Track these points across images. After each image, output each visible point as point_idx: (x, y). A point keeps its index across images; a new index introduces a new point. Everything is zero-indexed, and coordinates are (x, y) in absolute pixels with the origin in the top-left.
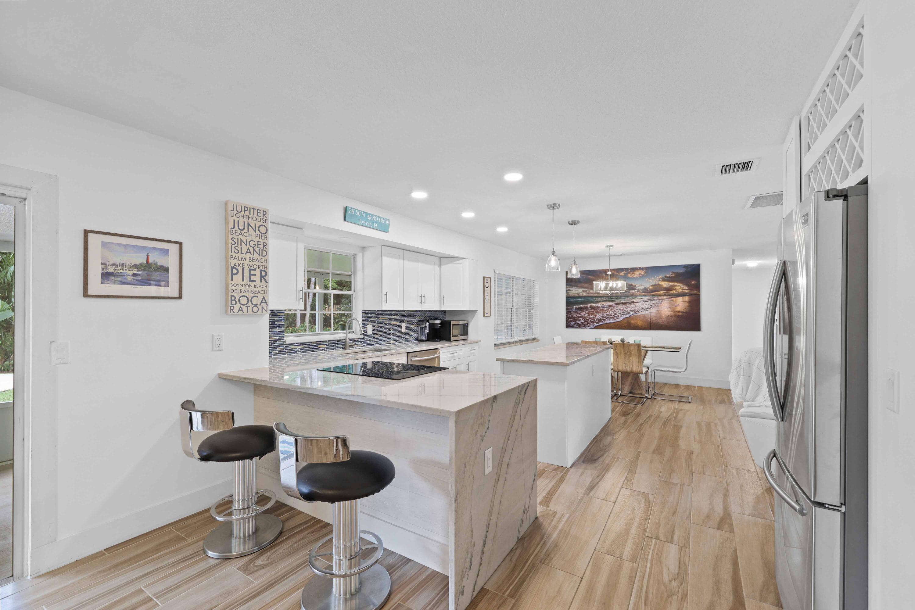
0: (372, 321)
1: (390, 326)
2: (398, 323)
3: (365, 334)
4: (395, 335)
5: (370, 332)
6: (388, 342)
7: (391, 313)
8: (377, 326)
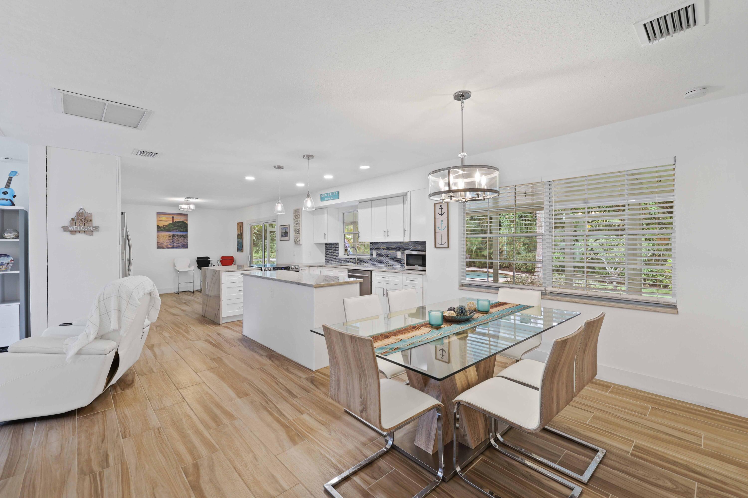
0: (376, 249)
1: (388, 253)
2: (394, 251)
3: (372, 256)
4: (392, 260)
5: (374, 256)
6: (386, 264)
7: (388, 244)
8: (379, 253)
